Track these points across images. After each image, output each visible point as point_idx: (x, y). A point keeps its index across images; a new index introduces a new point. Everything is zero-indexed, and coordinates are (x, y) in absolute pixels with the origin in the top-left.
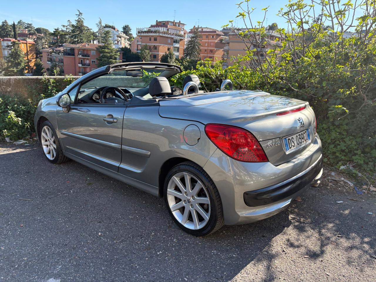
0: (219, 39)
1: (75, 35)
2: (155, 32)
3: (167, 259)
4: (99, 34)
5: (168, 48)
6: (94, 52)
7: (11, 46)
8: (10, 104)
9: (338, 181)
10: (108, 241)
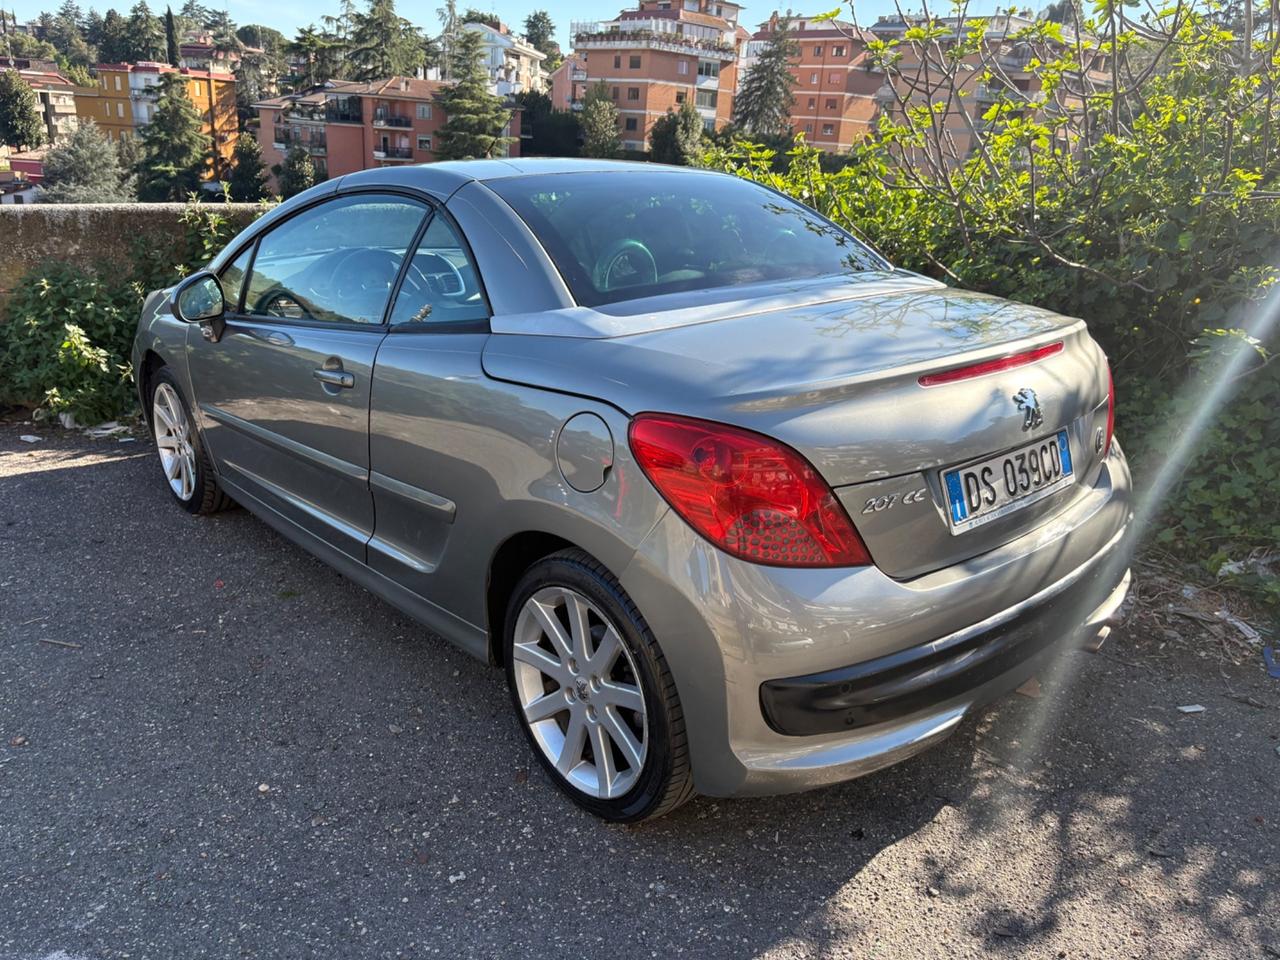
0: (860, 58)
1: (367, 49)
2: (636, 36)
3: (478, 904)
4: (444, 45)
5: (678, 93)
6: (427, 107)
7: (159, 89)
8: (75, 301)
9: (1204, 621)
10: (289, 818)
